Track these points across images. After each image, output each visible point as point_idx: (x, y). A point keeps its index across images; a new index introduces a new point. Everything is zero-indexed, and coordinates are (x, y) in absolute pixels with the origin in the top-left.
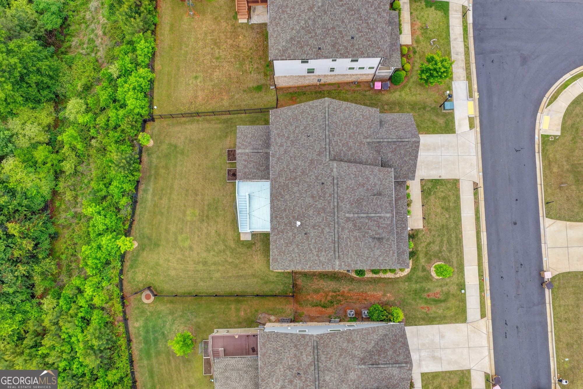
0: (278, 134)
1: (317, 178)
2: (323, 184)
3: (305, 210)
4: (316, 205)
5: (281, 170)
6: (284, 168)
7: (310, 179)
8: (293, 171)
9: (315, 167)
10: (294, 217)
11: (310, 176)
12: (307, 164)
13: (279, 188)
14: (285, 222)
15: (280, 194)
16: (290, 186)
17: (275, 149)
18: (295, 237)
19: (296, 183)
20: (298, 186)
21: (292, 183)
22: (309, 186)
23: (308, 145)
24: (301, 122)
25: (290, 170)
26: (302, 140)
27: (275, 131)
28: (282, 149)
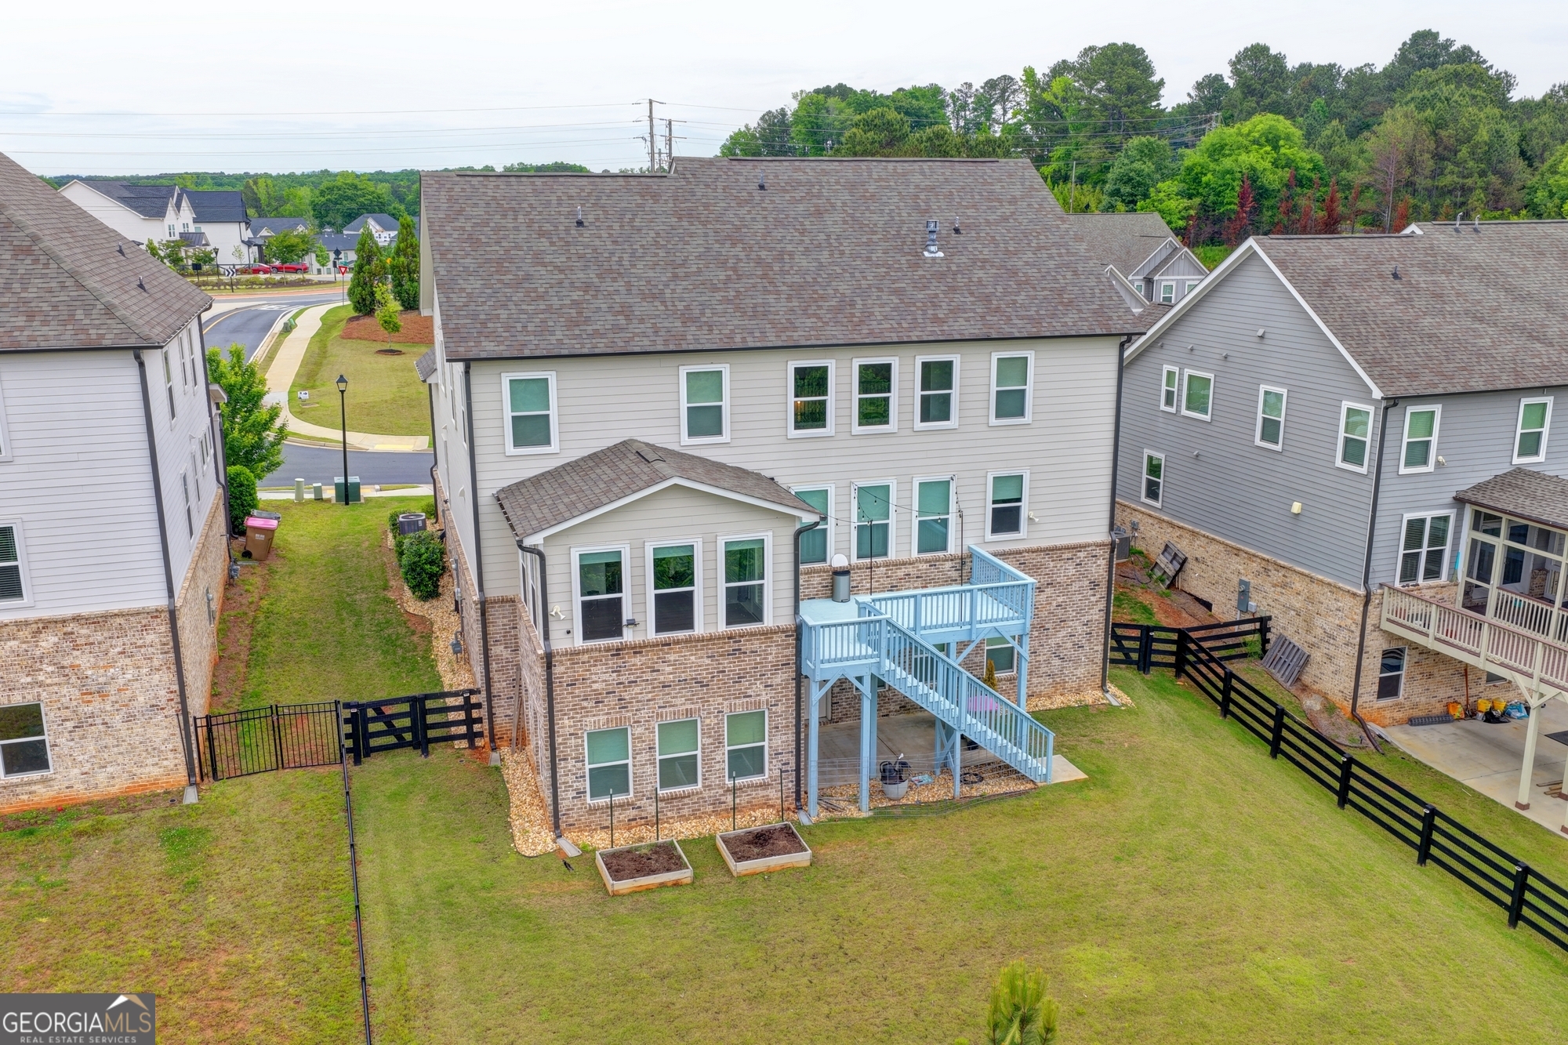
0: (572, 324)
1: (747, 202)
2: (762, 187)
3: (875, 233)
4: (845, 204)
5: (737, 308)
6: (728, 301)
7: (754, 219)
8: (735, 269)
9: (706, 206)
10: (917, 266)
11: (742, 220)
12: (698, 228)
13: (817, 316)
14: (945, 292)
15: (838, 310)
16: (797, 279)
17: (644, 334)
18: (985, 261)
19: (780, 258)
20: (791, 255)
21: (783, 272)
22: (778, 223)
23: (616, 226)
24: (518, 247)
25: (729, 278)
26: (597, 242)
27: (559, 335)
28: (641, 308)
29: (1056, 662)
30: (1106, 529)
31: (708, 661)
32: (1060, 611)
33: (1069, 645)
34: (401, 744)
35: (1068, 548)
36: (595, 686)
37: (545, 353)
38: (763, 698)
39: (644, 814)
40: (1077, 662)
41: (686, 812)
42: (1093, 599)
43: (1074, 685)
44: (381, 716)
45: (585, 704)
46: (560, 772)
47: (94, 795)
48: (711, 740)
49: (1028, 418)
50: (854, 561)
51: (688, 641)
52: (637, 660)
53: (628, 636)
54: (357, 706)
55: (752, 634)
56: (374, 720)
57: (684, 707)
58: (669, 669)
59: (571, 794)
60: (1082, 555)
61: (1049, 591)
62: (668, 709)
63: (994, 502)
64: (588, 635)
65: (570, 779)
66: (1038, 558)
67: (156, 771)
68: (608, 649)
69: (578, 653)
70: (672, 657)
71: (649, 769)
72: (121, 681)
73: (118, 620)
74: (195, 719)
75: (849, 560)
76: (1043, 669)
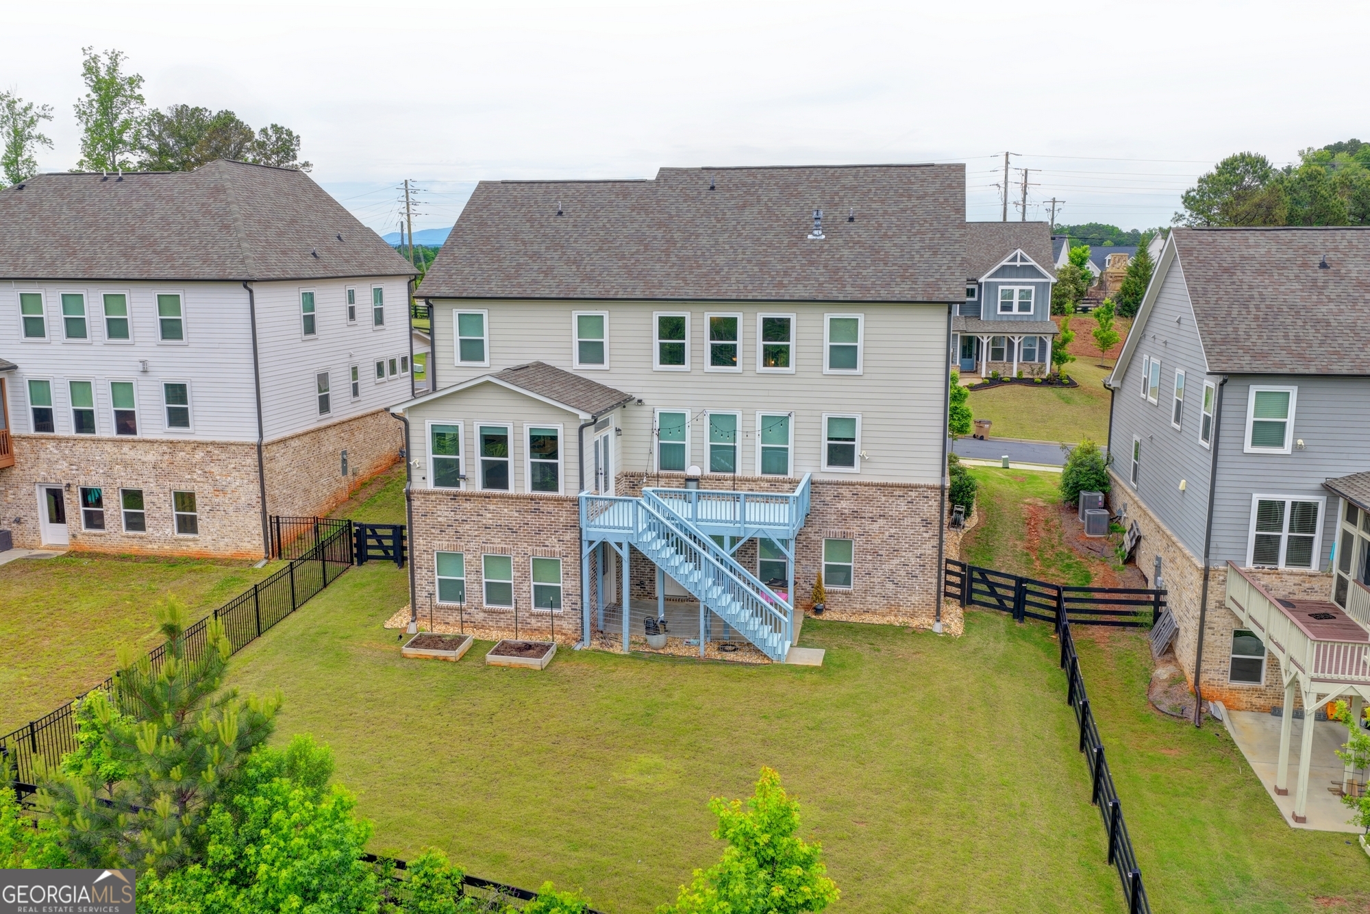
0: (507, 278)
1: (693, 198)
2: (712, 188)
3: (778, 220)
4: (770, 200)
5: (628, 272)
7: (688, 211)
8: (647, 245)
10: (794, 245)
11: (679, 211)
12: (641, 217)
13: (684, 279)
14: (803, 265)
15: (705, 275)
16: (689, 253)
17: (549, 287)
18: (858, 242)
19: (687, 238)
20: (698, 236)
21: (682, 248)
22: (706, 213)
23: (584, 215)
24: (507, 229)
26: (562, 226)
28: (560, 269)
29: (890, 586)
30: (939, 475)
31: (516, 514)
32: (891, 541)
33: (903, 573)
34: (387, 557)
35: (898, 486)
36: (440, 519)
37: (476, 295)
38: (557, 550)
39: (473, 620)
40: (911, 589)
41: (502, 624)
42: (925, 535)
43: (908, 609)
44: (374, 535)
45: (433, 531)
46: (417, 577)
47: (218, 554)
48: (519, 574)
49: (859, 370)
50: (707, 472)
51: (502, 497)
52: (468, 505)
53: (463, 488)
54: (360, 525)
55: (548, 499)
56: (370, 537)
57: (500, 546)
58: (489, 516)
59: (425, 594)
60: (913, 494)
61: (881, 522)
62: (489, 545)
63: (829, 439)
64: (438, 482)
65: (424, 583)
66: (871, 492)
67: (249, 546)
68: (448, 494)
69: (428, 494)
70: (491, 507)
71: (476, 587)
72: (234, 486)
73: (234, 448)
74: (271, 517)
75: (702, 472)
76: (877, 591)
